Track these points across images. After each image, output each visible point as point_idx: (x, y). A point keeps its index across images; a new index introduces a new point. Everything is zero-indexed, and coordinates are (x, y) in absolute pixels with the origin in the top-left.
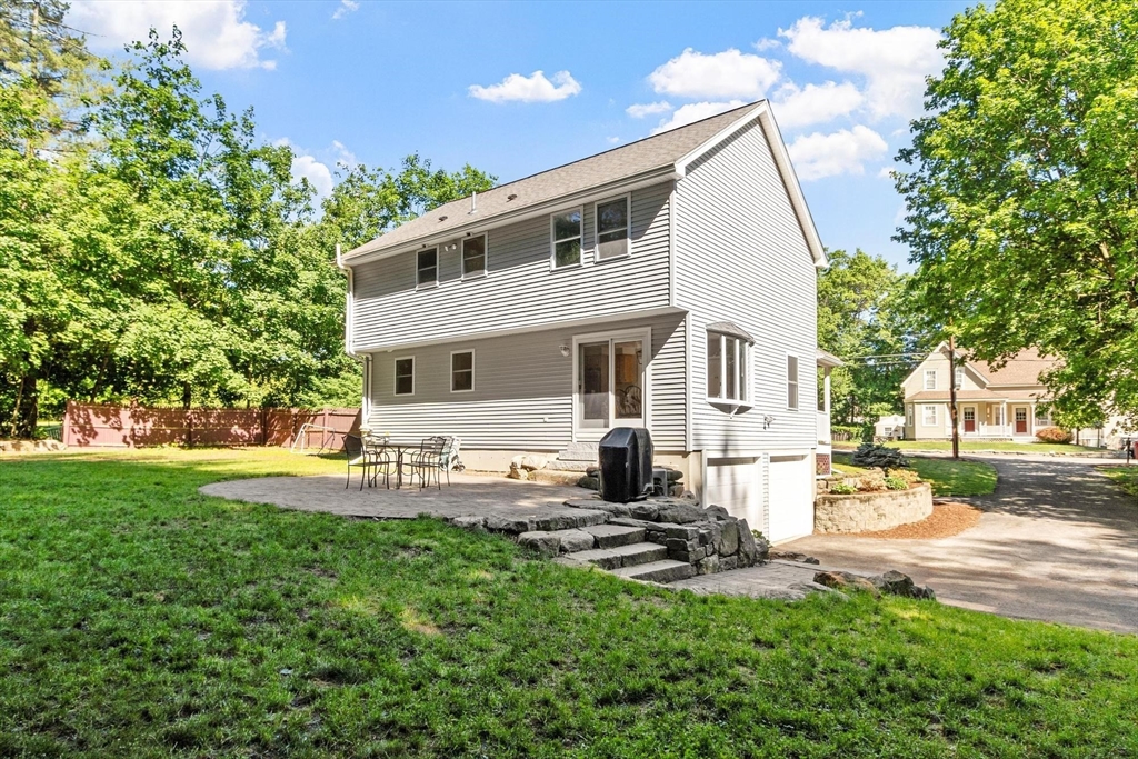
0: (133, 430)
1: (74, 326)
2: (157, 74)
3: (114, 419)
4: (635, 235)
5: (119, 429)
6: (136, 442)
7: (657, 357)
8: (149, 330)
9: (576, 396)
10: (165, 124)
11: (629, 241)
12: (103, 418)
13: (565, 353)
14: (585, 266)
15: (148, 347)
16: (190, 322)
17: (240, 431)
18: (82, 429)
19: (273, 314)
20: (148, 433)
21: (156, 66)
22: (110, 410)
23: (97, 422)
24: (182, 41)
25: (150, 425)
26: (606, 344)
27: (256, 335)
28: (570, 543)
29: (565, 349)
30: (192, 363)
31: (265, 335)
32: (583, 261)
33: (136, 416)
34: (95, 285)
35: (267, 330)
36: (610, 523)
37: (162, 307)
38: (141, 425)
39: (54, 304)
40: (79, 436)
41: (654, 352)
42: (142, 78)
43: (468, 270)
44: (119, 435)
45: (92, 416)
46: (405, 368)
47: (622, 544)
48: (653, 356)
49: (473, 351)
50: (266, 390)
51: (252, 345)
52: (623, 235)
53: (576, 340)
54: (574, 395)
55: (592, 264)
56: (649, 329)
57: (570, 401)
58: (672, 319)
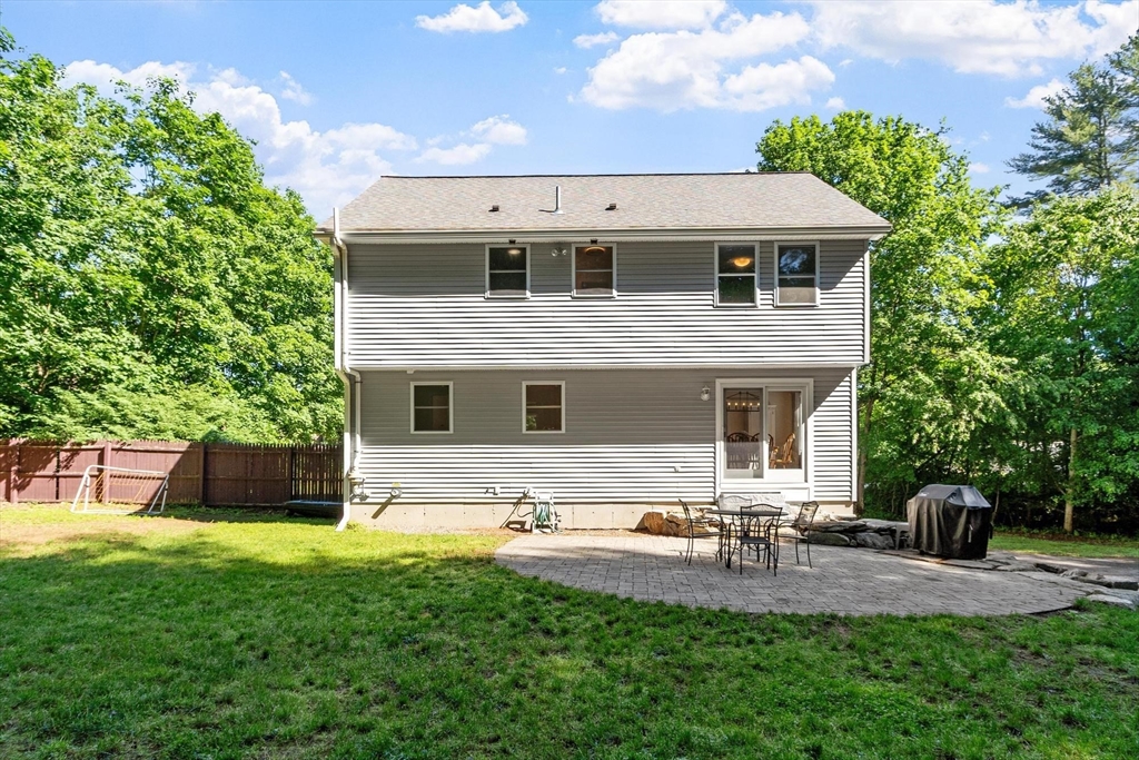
4: (824, 286)
7: (819, 409)
11: (818, 291)
14: (760, 307)
29: (707, 392)
32: (759, 302)
41: (817, 404)
43: (584, 285)
48: (815, 408)
49: (562, 383)
52: (810, 283)
53: (720, 384)
54: (717, 443)
55: (771, 307)
56: (811, 381)
57: (712, 450)
58: (838, 374)
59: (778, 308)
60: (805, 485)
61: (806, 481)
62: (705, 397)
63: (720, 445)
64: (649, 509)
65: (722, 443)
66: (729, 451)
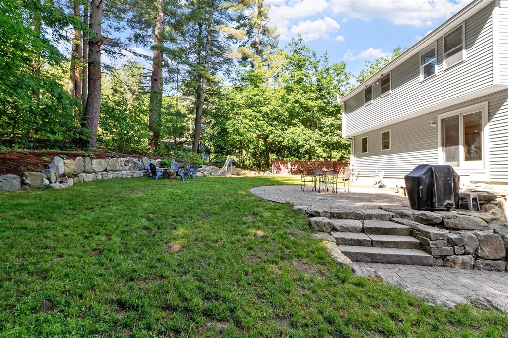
0: (291, 169)
1: (271, 136)
2: (296, 52)
3: (286, 165)
4: (468, 47)
5: (287, 168)
6: (292, 173)
7: (492, 120)
8: (292, 136)
9: (440, 149)
10: (300, 67)
11: (464, 51)
12: (283, 165)
13: (434, 126)
14: (438, 74)
15: (290, 141)
16: (304, 132)
17: (325, 170)
18: (277, 168)
19: (332, 125)
20: (296, 170)
21: (295, 49)
22: (285, 163)
23: (281, 166)
24: (302, 38)
25: (296, 167)
26: (456, 118)
27: (326, 133)
28: (341, 226)
29: (433, 123)
30: (303, 146)
31: (330, 134)
32: (437, 72)
33: (292, 165)
34: (277, 123)
35: (331, 132)
36: (391, 220)
37: (297, 128)
38: (294, 167)
39: (265, 130)
40: (277, 170)
41: (490, 117)
42: (290, 55)
43: (383, 92)
44: (287, 170)
45: (280, 164)
46: (365, 141)
47: (387, 234)
48: (489, 120)
49: (390, 130)
50: (340, 154)
51: (325, 138)
52: (460, 49)
53: (439, 117)
55: (442, 72)
56: (486, 103)
57: (437, 152)
58: (503, 94)
59: (445, 71)
60: (484, 171)
61: (484, 168)
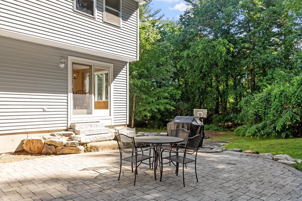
11: (121, 20)
14: (97, 19)
29: (63, 63)
32: (96, 16)
53: (71, 59)
54: (69, 94)
55: (101, 21)
56: (112, 65)
57: (66, 98)
58: (121, 64)
59: (105, 23)
60: (110, 117)
61: (110, 115)
62: (62, 66)
63: (71, 95)
64: (24, 137)
65: (72, 94)
66: (75, 99)
